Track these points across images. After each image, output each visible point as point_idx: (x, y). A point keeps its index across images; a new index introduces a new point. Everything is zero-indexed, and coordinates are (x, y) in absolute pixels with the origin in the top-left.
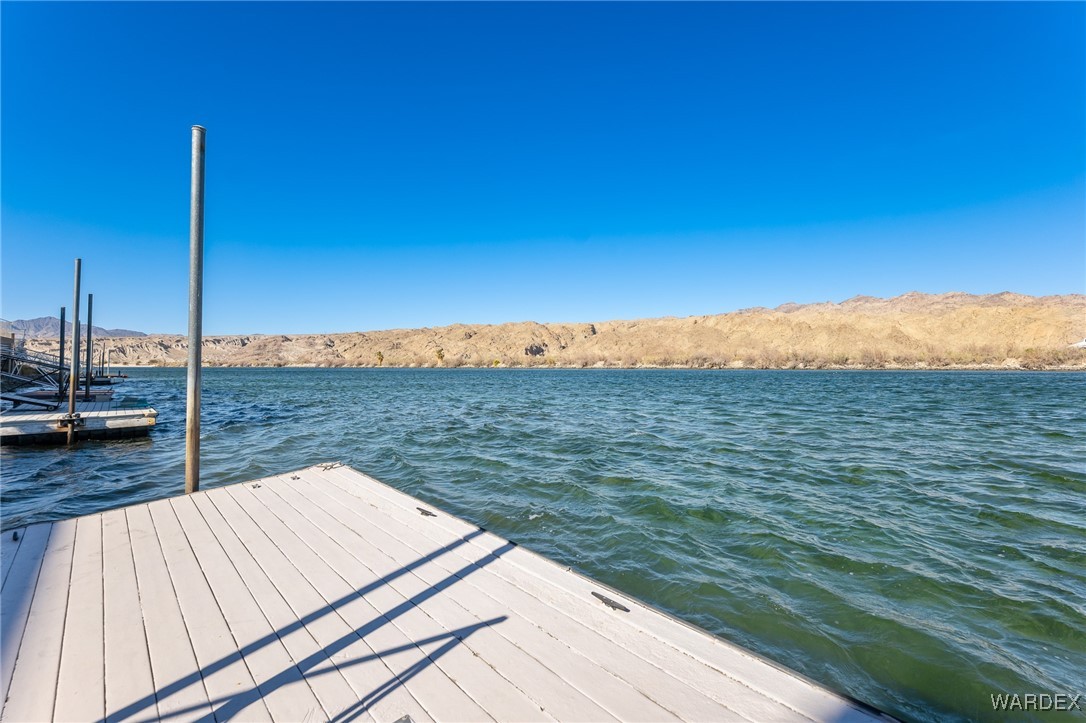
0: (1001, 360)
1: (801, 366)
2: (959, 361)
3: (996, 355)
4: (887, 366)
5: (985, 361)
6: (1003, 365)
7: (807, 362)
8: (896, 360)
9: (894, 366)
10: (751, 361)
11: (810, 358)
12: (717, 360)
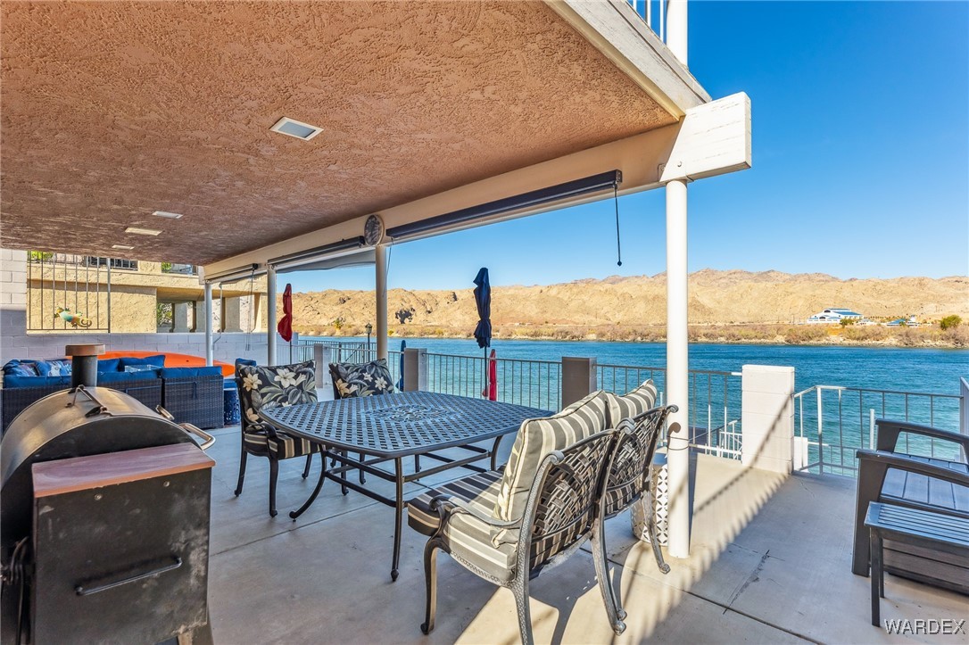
0: (773, 337)
1: (639, 339)
2: (747, 337)
3: (770, 333)
4: (699, 340)
5: (763, 337)
6: (775, 341)
7: (643, 336)
8: (705, 335)
9: (704, 339)
10: (603, 335)
11: (646, 333)
12: (576, 334)
